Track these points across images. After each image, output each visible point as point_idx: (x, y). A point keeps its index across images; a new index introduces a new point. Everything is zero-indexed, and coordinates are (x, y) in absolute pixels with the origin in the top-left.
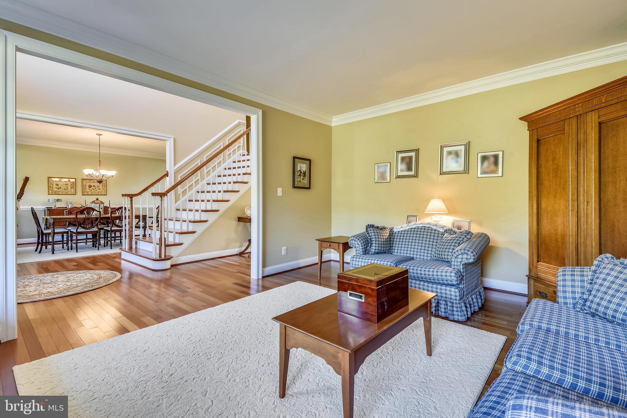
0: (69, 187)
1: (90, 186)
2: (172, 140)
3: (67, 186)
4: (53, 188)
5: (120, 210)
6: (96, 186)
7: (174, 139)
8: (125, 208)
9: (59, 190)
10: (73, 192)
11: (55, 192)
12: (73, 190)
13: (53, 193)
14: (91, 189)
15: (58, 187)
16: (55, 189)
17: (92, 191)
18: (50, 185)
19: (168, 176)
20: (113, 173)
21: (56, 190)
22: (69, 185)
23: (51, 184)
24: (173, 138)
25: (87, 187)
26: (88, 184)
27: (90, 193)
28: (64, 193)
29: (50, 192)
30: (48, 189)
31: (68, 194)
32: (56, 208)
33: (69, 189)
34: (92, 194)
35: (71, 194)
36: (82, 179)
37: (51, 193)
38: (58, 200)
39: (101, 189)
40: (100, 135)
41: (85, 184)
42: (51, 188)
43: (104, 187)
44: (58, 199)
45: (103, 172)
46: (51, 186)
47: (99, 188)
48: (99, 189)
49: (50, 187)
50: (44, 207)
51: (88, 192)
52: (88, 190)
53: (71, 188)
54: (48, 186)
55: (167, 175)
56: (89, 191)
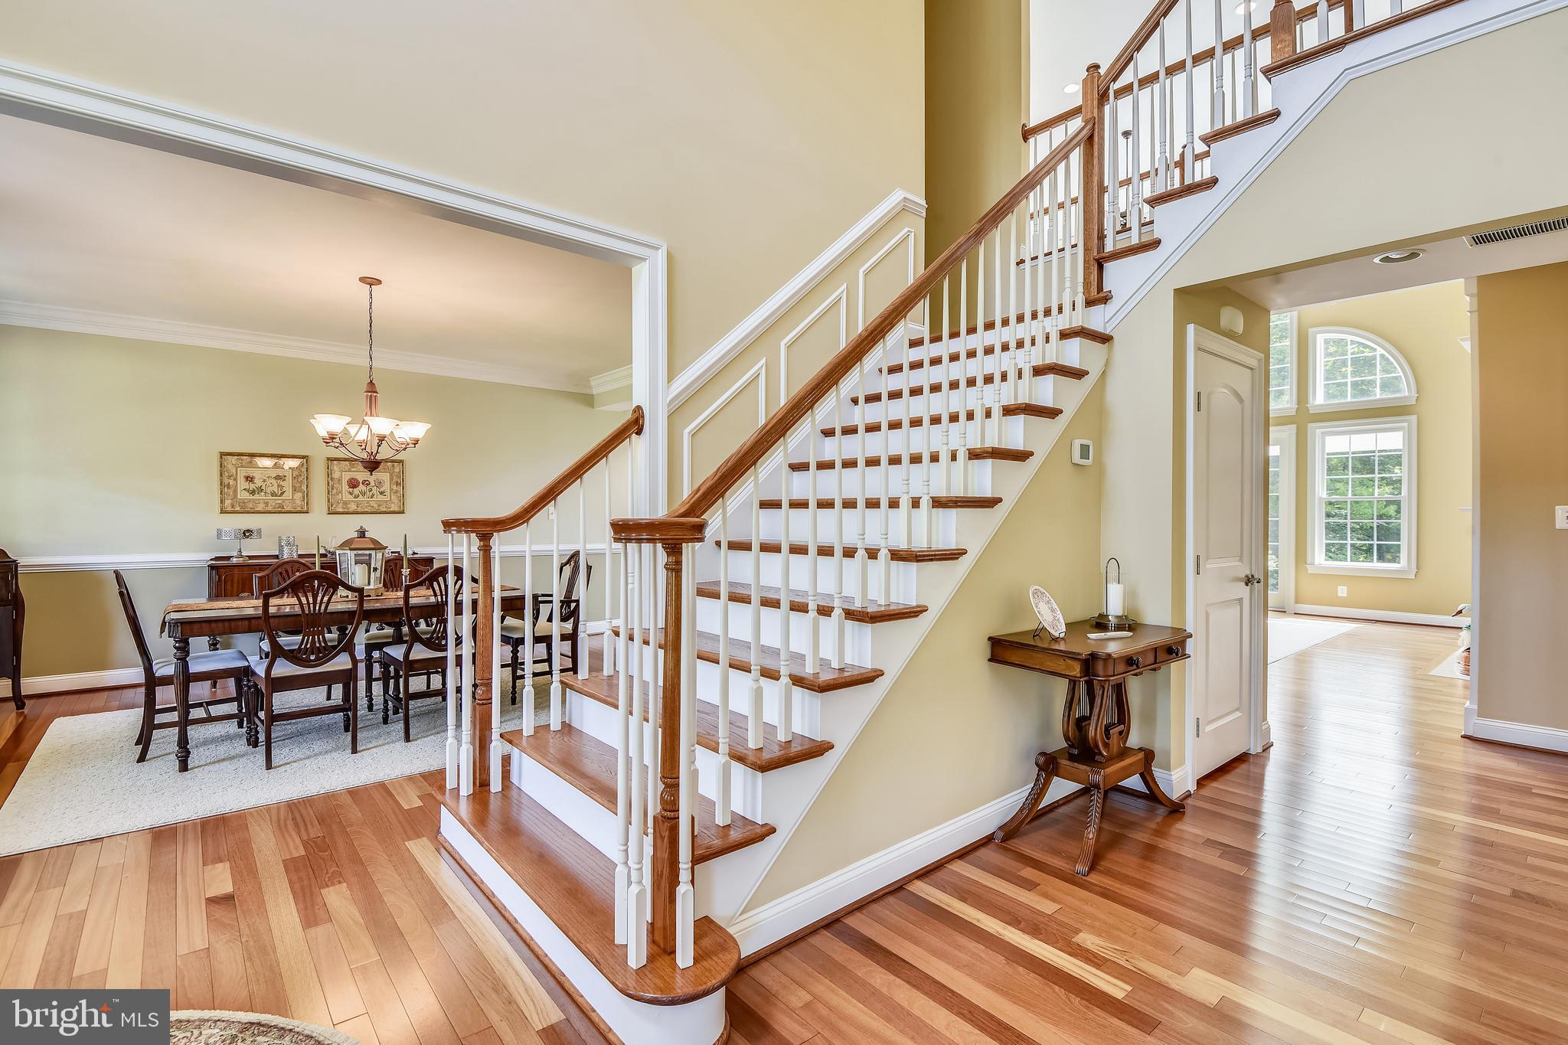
0: (287, 485)
1: (353, 484)
2: (661, 257)
3: (282, 483)
4: (235, 491)
5: (441, 579)
6: (373, 484)
7: (670, 258)
8: (459, 572)
9: (256, 497)
10: (299, 502)
11: (243, 502)
12: (299, 495)
13: (238, 509)
14: (356, 491)
15: (252, 486)
16: (243, 495)
17: (361, 498)
18: (226, 481)
19: (639, 432)
20: (416, 429)
21: (245, 495)
22: (287, 478)
23: (229, 477)
24: (665, 248)
25: (345, 487)
26: (346, 477)
27: (353, 507)
28: (269, 508)
29: (228, 502)
30: (221, 493)
31: (284, 510)
32: (241, 559)
33: (288, 495)
34: (359, 510)
35: (295, 510)
36: (328, 459)
37: (229, 509)
38: (247, 533)
39: (388, 493)
40: (372, 282)
41: (336, 475)
42: (231, 491)
43: (397, 484)
44: (248, 531)
45: (381, 425)
46: (232, 482)
47: (382, 490)
48: (381, 493)
49: (228, 486)
50: (205, 557)
51: (345, 503)
52: (347, 497)
53: (295, 490)
54: (221, 484)
55: (636, 424)
56: (351, 498)
